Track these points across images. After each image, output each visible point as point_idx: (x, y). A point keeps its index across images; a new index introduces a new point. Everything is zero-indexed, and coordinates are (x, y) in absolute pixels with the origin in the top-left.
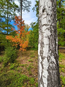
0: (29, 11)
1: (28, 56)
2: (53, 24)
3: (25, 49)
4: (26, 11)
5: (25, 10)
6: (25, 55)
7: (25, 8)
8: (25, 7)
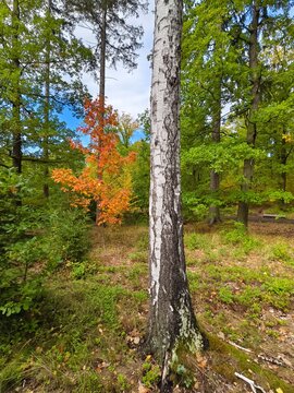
0: (134, 65)
1: (131, 246)
2: (169, 166)
3: (118, 217)
4: (120, 63)
5: (117, 62)
6: (119, 241)
7: (118, 53)
8: (118, 50)
